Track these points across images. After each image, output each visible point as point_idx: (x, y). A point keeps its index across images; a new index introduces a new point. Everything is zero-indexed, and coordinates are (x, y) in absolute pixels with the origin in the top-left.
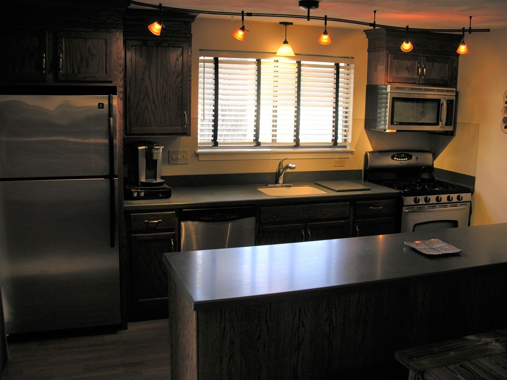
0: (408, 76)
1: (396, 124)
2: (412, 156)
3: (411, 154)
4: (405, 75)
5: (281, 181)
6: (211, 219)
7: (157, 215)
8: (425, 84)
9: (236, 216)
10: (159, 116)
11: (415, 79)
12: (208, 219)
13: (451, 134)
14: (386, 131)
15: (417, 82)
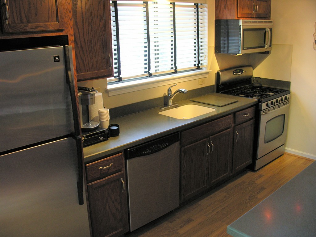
0: (248, 12)
1: (245, 49)
2: (243, 70)
3: (242, 69)
4: (247, 11)
5: (170, 103)
6: (150, 151)
7: (108, 160)
8: (257, 18)
9: (167, 144)
10: (87, 61)
11: (251, 14)
12: (148, 152)
13: (267, 53)
14: (237, 55)
15: (253, 17)
